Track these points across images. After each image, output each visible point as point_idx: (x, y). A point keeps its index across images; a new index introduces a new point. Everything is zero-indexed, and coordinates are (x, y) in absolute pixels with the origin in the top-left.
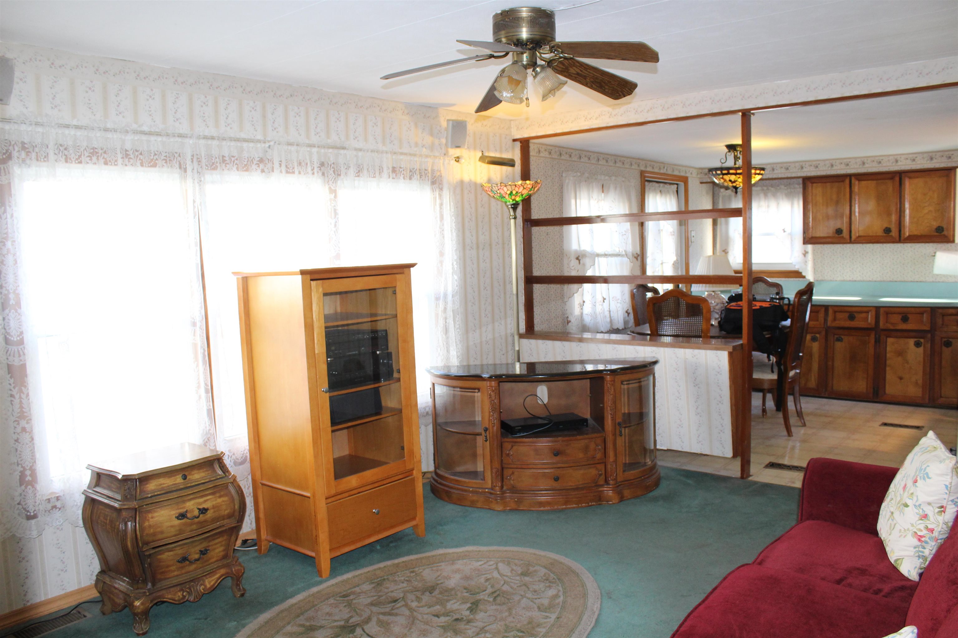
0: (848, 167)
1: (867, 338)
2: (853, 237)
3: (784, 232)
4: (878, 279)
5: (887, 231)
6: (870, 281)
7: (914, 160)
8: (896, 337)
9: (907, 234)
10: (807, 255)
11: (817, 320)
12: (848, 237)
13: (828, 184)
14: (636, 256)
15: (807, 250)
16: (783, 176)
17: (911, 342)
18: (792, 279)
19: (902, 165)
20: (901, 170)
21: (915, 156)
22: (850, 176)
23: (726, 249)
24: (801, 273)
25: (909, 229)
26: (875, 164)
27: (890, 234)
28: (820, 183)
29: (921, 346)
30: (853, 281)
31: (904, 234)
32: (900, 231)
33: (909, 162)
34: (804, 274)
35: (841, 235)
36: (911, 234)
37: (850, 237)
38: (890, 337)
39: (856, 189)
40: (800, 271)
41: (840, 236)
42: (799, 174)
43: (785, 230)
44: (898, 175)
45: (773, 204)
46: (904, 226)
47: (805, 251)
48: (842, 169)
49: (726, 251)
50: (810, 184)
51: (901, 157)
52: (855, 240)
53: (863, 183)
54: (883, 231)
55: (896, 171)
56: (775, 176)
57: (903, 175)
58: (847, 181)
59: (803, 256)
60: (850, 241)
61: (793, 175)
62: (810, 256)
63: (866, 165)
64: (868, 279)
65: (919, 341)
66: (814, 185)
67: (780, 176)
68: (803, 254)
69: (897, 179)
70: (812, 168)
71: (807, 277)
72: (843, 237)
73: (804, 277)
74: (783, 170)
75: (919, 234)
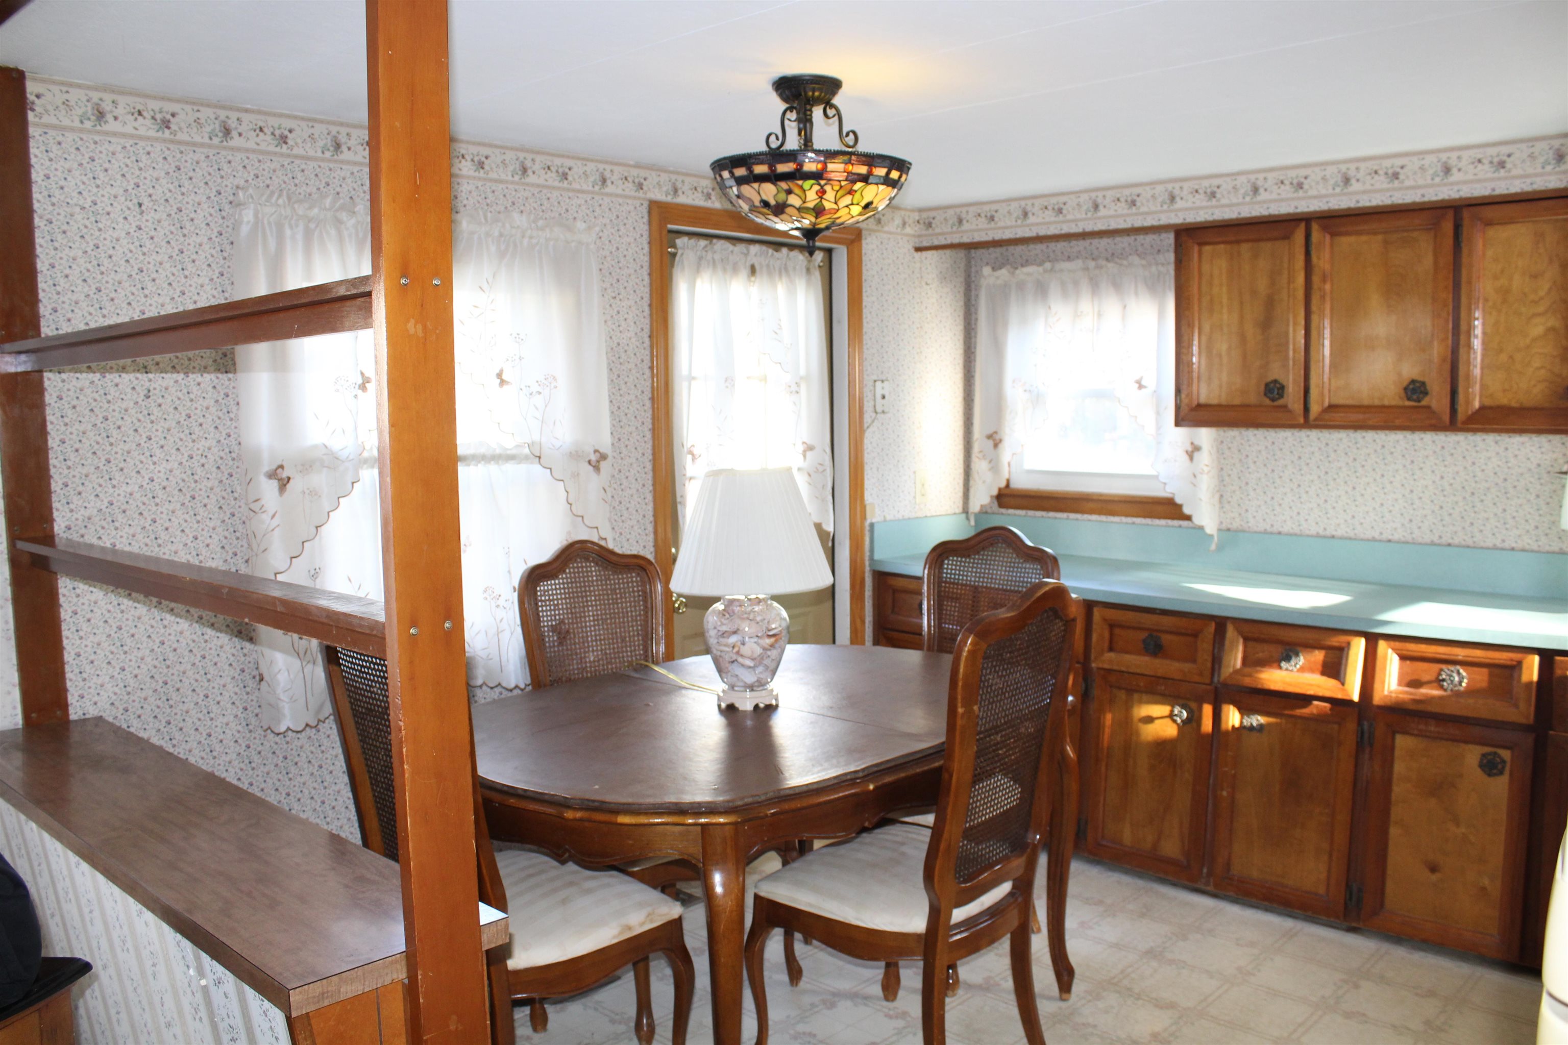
0: (1301, 193)
1: (1336, 727)
2: (1315, 409)
3: (1141, 387)
4: (1396, 537)
5: (1414, 391)
6: (1374, 540)
7: (1502, 164)
8: (1420, 735)
9: (1477, 405)
10: (1196, 455)
11: (1194, 661)
12: (1297, 406)
13: (1245, 247)
14: (593, 458)
15: (1196, 443)
16: (1122, 225)
17: (1472, 755)
18: (1163, 522)
19: (1465, 182)
20: (1461, 199)
21: (1505, 150)
22: (1306, 220)
23: (996, 432)
24: (1179, 507)
25: (1483, 386)
26: (1381, 182)
27: (1424, 403)
28: (1223, 242)
29: (1501, 773)
30: (1325, 537)
31: (1468, 402)
32: (1454, 393)
33: (1485, 171)
34: (1187, 510)
35: (1280, 402)
36: (1488, 402)
37: (1306, 409)
38: (1405, 733)
39: (1322, 261)
40: (1178, 500)
41: (1276, 403)
42: (1164, 220)
43: (1143, 383)
44: (1450, 214)
45: (1111, 306)
46: (1468, 376)
47: (1192, 443)
48: (1282, 200)
49: (997, 437)
50: (1196, 248)
51: (1459, 158)
52: (1316, 419)
53: (1346, 242)
54: (1403, 394)
55: (1443, 201)
56: (1100, 226)
57: (1466, 214)
58: (1299, 236)
59: (1186, 458)
60: (1307, 422)
61: (1149, 222)
62: (1205, 458)
63: (1355, 186)
64: (1369, 534)
65: (1495, 753)
66: (1207, 249)
67: (1113, 225)
68: (1187, 452)
69: (1448, 226)
70: (1200, 200)
71: (1197, 520)
72: (1285, 407)
73: (1188, 518)
74: (1122, 208)
75: (1514, 404)
